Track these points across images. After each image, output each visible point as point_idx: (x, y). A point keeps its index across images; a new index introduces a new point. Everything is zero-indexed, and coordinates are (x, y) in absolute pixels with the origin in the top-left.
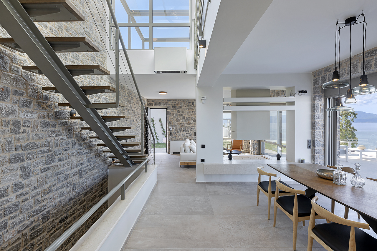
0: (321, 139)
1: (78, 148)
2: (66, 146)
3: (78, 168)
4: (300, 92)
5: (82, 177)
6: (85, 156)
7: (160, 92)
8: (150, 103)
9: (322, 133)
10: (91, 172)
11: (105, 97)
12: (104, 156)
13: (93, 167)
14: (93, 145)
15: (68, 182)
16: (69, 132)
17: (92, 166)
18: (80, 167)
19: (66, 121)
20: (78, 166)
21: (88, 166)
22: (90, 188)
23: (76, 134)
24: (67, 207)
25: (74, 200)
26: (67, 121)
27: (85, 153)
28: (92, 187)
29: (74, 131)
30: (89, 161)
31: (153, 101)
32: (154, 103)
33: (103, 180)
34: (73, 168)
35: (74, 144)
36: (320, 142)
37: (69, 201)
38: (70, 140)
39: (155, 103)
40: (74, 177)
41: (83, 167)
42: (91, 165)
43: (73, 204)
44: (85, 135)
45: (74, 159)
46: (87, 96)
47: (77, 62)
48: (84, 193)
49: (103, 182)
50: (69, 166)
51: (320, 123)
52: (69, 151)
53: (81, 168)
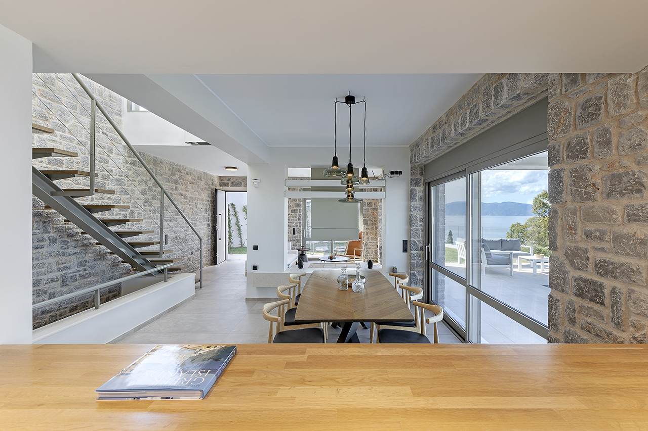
0: (419, 239)
1: (60, 246)
2: (38, 244)
3: (61, 273)
4: (392, 173)
5: (67, 285)
6: (74, 257)
7: (227, 168)
8: (223, 183)
9: (420, 230)
10: (86, 280)
11: (118, 177)
12: (112, 260)
13: (90, 273)
14: (90, 244)
15: (40, 290)
16: (45, 225)
17: (87, 272)
18: (64, 272)
19: (39, 210)
20: (60, 270)
21: (79, 271)
22: (82, 302)
23: (56, 228)
24: (37, 322)
25: (51, 314)
26: (41, 211)
27: (73, 254)
28: (88, 300)
29: (54, 224)
30: (81, 264)
31: (229, 180)
32: (230, 182)
33: (110, 292)
34: (51, 272)
35: (53, 241)
36: (418, 244)
37: (42, 314)
38: (46, 236)
39: (232, 183)
40: (52, 284)
41: (69, 272)
42: (85, 270)
43: (49, 319)
44: (74, 230)
45: (52, 260)
46: (54, 182)
47: (61, 133)
48: (70, 306)
49: (111, 296)
50: (43, 269)
51: (418, 217)
52: (43, 249)
53: (66, 274)
